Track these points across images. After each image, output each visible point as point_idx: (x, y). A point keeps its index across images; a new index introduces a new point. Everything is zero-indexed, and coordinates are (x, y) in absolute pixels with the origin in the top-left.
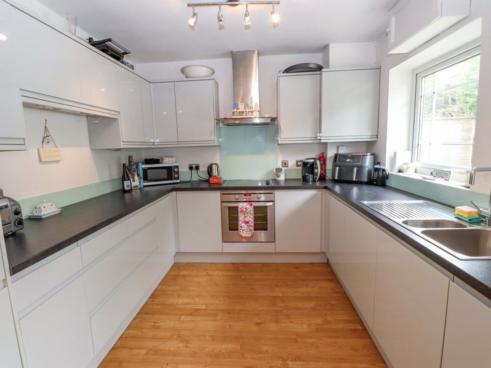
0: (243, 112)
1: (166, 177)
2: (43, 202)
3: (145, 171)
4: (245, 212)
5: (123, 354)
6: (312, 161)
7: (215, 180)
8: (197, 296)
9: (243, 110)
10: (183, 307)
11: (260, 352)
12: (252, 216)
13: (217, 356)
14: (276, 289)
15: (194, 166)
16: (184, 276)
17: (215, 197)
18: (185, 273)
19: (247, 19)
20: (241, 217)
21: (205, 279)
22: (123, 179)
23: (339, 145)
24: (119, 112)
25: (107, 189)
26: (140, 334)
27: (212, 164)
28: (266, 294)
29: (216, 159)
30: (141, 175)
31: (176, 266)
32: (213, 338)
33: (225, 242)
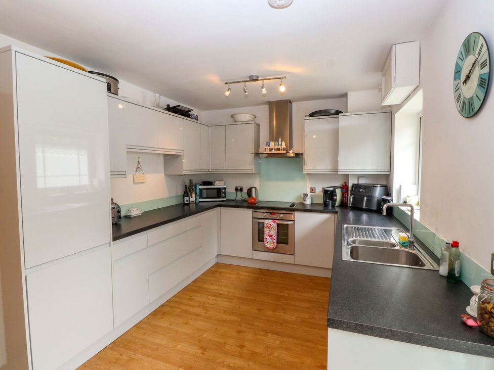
0: (273, 149)
1: (216, 196)
2: (132, 207)
3: (201, 190)
4: (270, 227)
5: (167, 309)
6: (332, 189)
7: (252, 200)
8: (224, 286)
9: (273, 147)
10: (212, 291)
11: (252, 325)
12: (276, 231)
13: (224, 321)
14: (285, 291)
15: (239, 188)
16: (221, 272)
17: (248, 214)
18: (222, 270)
19: (264, 90)
20: (266, 231)
21: (235, 276)
22: (184, 196)
23: (360, 176)
24: (183, 151)
25: (174, 202)
26: (180, 301)
27: (252, 188)
28: (276, 293)
29: (256, 183)
30: (198, 193)
31: (217, 265)
32: (225, 312)
33: (255, 250)
